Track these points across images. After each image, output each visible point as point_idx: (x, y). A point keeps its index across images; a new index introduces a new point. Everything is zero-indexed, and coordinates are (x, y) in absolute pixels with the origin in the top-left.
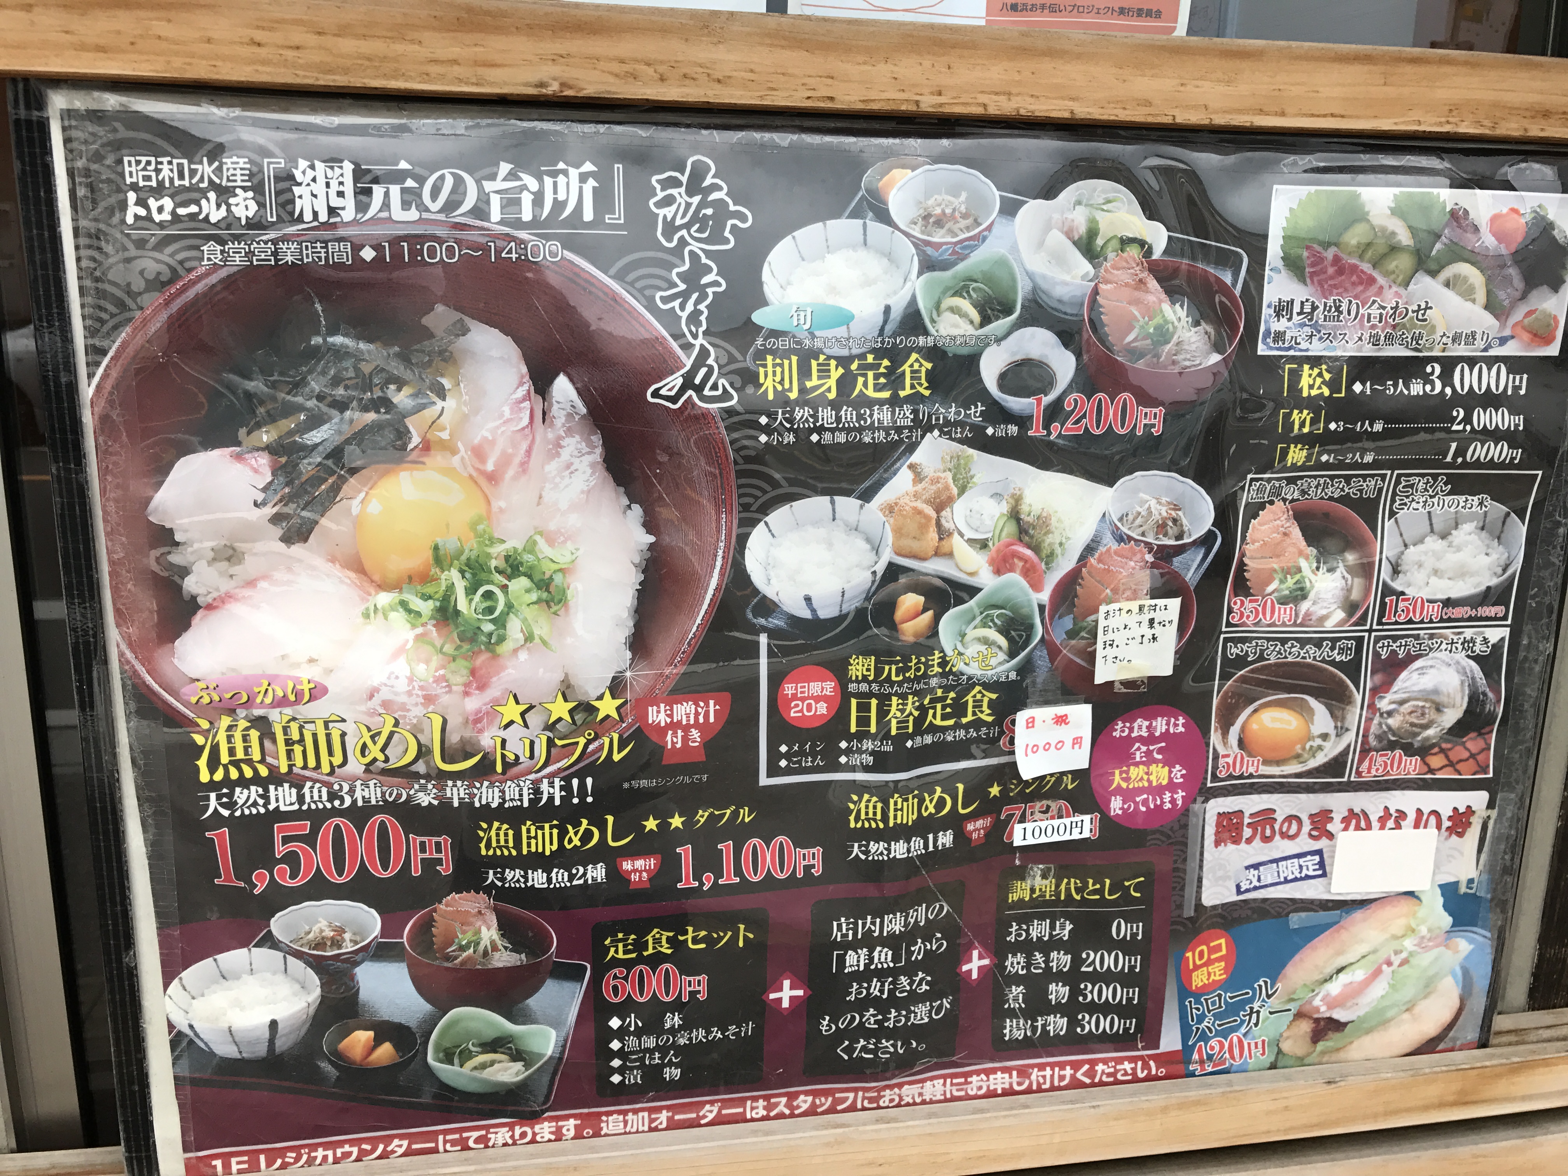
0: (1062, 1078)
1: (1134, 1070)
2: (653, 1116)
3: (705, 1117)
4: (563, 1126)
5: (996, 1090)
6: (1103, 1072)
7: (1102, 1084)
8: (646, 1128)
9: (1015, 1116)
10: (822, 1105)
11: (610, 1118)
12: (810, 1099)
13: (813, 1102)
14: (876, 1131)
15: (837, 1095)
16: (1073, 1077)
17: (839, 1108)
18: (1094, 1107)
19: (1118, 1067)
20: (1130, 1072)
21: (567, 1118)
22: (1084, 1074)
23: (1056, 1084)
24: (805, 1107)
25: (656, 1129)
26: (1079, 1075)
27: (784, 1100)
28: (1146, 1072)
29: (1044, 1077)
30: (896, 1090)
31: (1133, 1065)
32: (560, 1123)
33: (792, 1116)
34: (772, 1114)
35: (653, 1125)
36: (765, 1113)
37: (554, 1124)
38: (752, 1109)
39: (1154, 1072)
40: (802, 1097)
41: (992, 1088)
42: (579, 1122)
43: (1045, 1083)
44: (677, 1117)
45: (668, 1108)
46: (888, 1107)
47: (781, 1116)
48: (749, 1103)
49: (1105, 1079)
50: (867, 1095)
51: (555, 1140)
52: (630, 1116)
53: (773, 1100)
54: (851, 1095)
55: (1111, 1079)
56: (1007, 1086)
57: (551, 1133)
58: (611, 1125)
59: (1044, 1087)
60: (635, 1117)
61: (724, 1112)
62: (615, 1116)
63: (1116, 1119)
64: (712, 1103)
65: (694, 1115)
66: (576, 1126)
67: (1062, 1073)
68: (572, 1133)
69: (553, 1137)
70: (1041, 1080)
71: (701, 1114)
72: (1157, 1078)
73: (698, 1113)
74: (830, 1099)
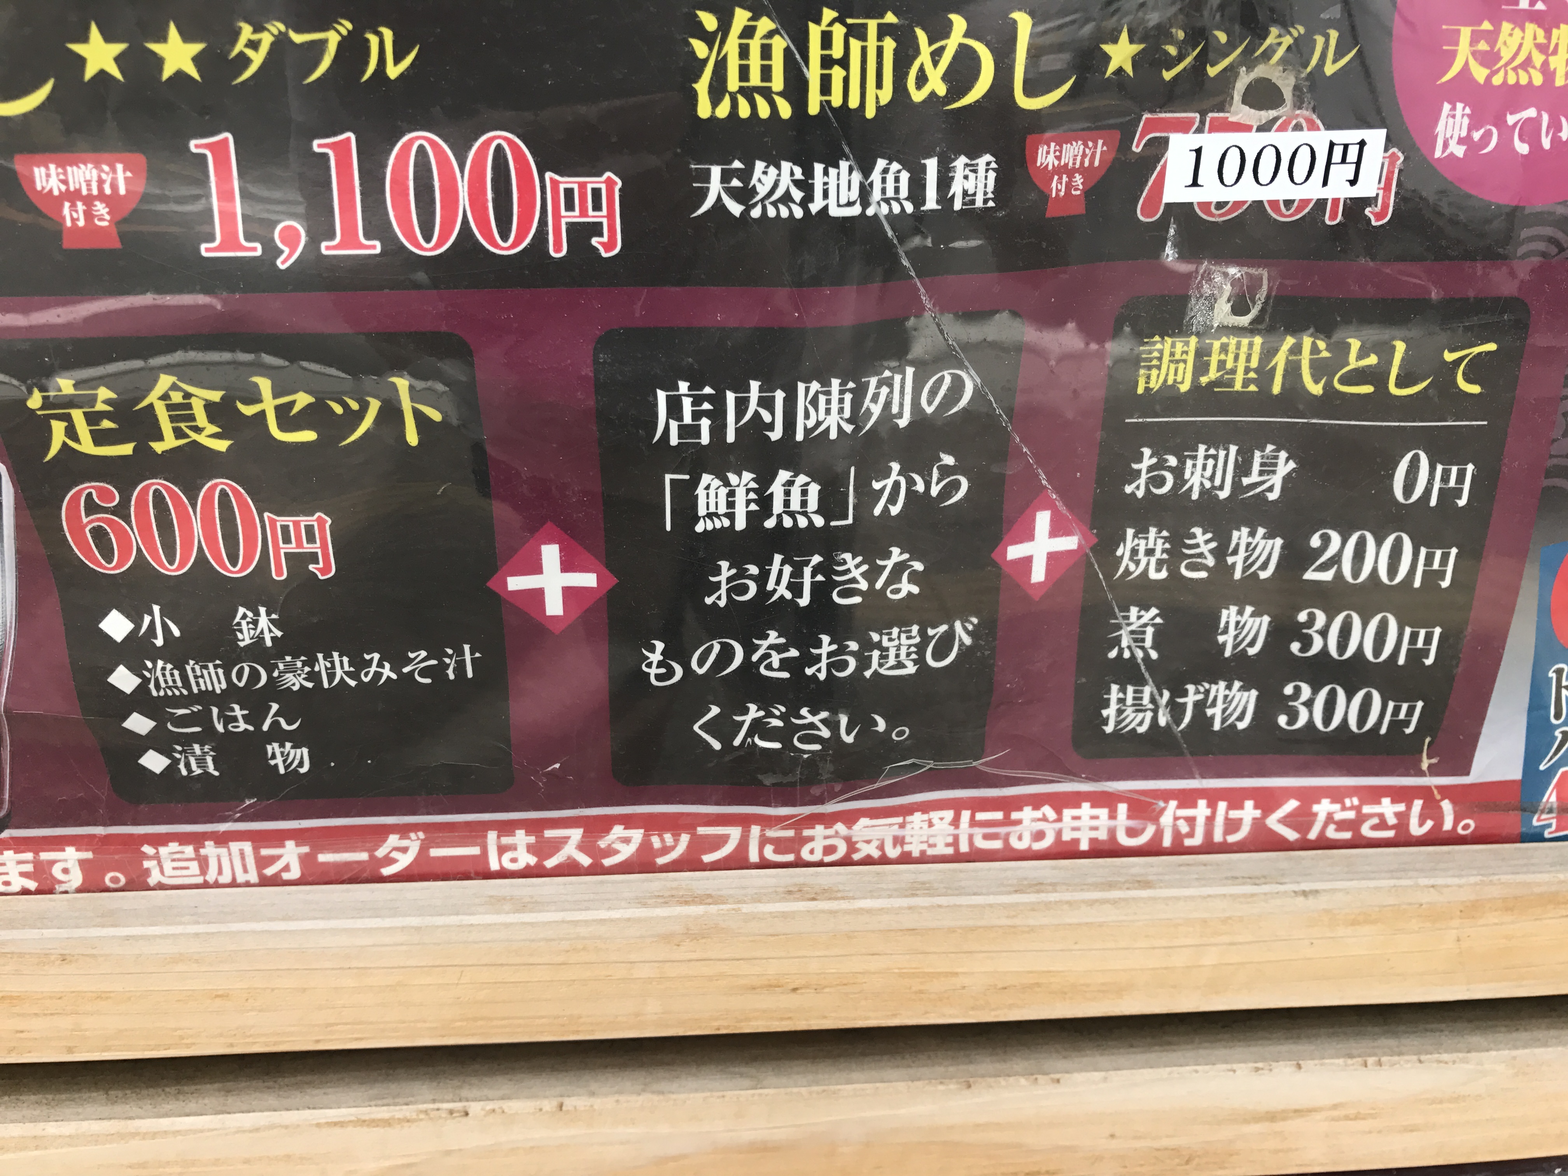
0: (1232, 826)
1: (1403, 818)
2: (264, 852)
3: (389, 861)
4: (53, 862)
5: (1076, 841)
6: (1330, 818)
7: (1324, 844)
8: (253, 877)
9: (1115, 902)
10: (665, 850)
11: (163, 851)
12: (637, 835)
13: (646, 845)
14: (784, 915)
15: (702, 830)
16: (1259, 825)
17: (707, 858)
18: (1305, 893)
19: (1367, 809)
20: (1392, 820)
21: (58, 843)
22: (1285, 821)
23: (1218, 837)
24: (626, 852)
25: (275, 881)
26: (1273, 822)
27: (576, 834)
28: (1429, 824)
29: (1191, 821)
30: (840, 827)
31: (1401, 807)
32: (45, 856)
33: (596, 870)
34: (550, 863)
35: (269, 871)
36: (532, 860)
37: (29, 856)
38: (502, 850)
39: (1448, 825)
40: (618, 830)
41: (1067, 836)
42: (89, 855)
43: (1191, 835)
44: (323, 858)
45: (298, 836)
46: (820, 864)
47: (570, 869)
48: (492, 836)
49: (1332, 833)
50: (771, 833)
51: (38, 892)
52: (210, 849)
53: (549, 833)
54: (735, 833)
55: (1347, 835)
56: (1102, 835)
57: (23, 874)
58: (168, 866)
59: (1188, 842)
60: (223, 851)
61: (435, 852)
62: (174, 846)
63: (1354, 923)
64: (404, 831)
65: (364, 856)
66: (82, 863)
67: (1234, 814)
68: (76, 878)
69: (32, 885)
70: (1184, 828)
71: (380, 853)
72: (1454, 839)
73: (371, 851)
74: (685, 838)
